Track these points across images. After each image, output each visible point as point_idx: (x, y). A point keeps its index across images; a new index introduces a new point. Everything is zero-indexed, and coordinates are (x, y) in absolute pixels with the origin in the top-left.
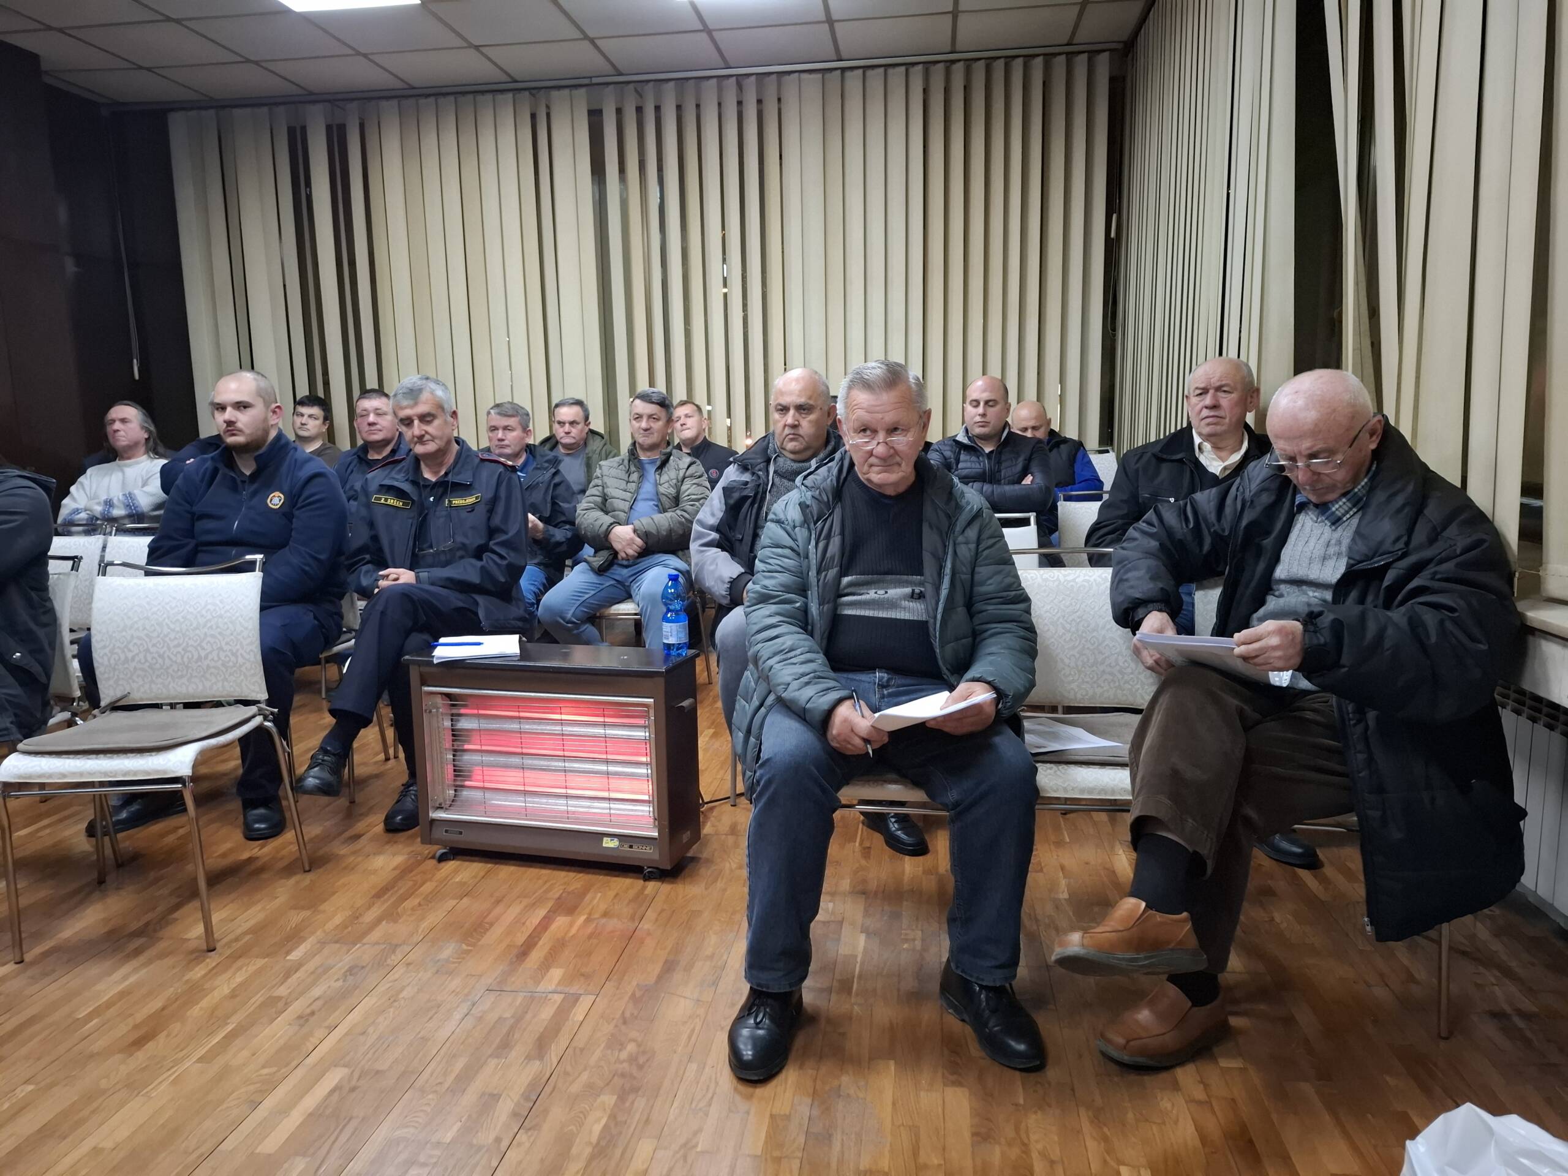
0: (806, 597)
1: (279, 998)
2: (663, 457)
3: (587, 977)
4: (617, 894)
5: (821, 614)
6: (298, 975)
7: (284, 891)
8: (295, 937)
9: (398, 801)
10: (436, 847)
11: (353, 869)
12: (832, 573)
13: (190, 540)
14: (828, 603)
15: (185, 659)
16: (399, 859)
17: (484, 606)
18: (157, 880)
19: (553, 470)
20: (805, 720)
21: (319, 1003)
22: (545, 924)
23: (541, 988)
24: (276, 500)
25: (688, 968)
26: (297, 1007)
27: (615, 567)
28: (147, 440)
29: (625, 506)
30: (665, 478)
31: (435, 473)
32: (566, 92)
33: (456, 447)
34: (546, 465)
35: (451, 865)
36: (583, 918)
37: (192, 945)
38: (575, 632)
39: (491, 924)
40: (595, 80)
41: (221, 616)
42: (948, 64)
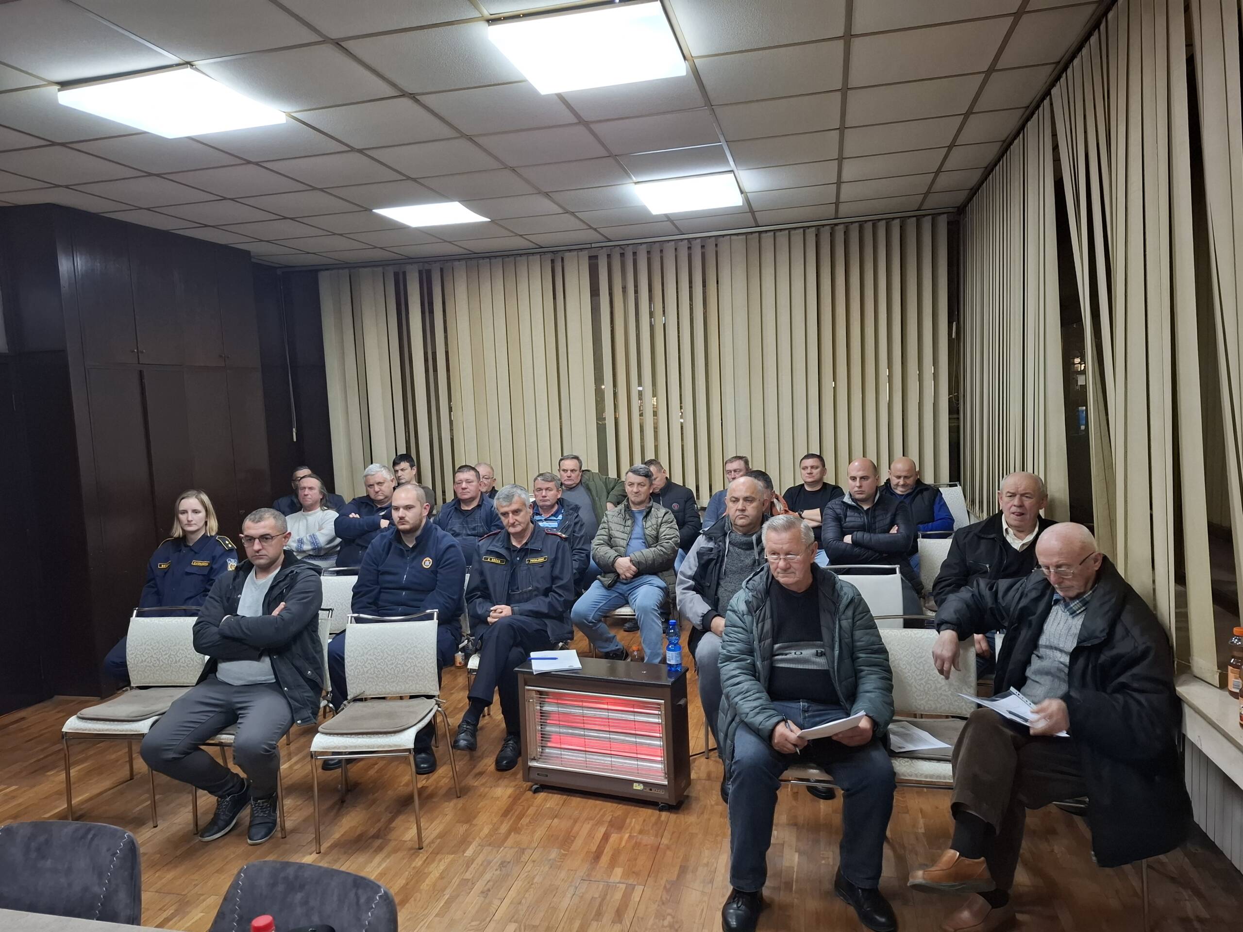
0: (753, 656)
1: (468, 880)
2: (648, 510)
3: (637, 874)
4: (644, 820)
5: (763, 666)
6: (473, 866)
7: (449, 810)
8: (464, 842)
9: (502, 751)
10: (529, 784)
11: (485, 796)
12: (768, 641)
13: (376, 586)
14: (767, 660)
15: (396, 672)
16: (510, 791)
17: (551, 626)
18: (374, 802)
19: (576, 514)
20: (759, 735)
21: (491, 883)
22: (606, 837)
23: (612, 880)
24: (427, 563)
25: (695, 871)
26: (479, 886)
27: (618, 584)
28: (321, 499)
29: (623, 543)
30: (649, 524)
31: (519, 542)
32: (575, 253)
33: (531, 525)
34: (571, 511)
35: (542, 795)
36: (627, 836)
37: (409, 844)
38: (594, 628)
39: (575, 838)
40: (593, 245)
41: (415, 647)
42: (833, 226)
